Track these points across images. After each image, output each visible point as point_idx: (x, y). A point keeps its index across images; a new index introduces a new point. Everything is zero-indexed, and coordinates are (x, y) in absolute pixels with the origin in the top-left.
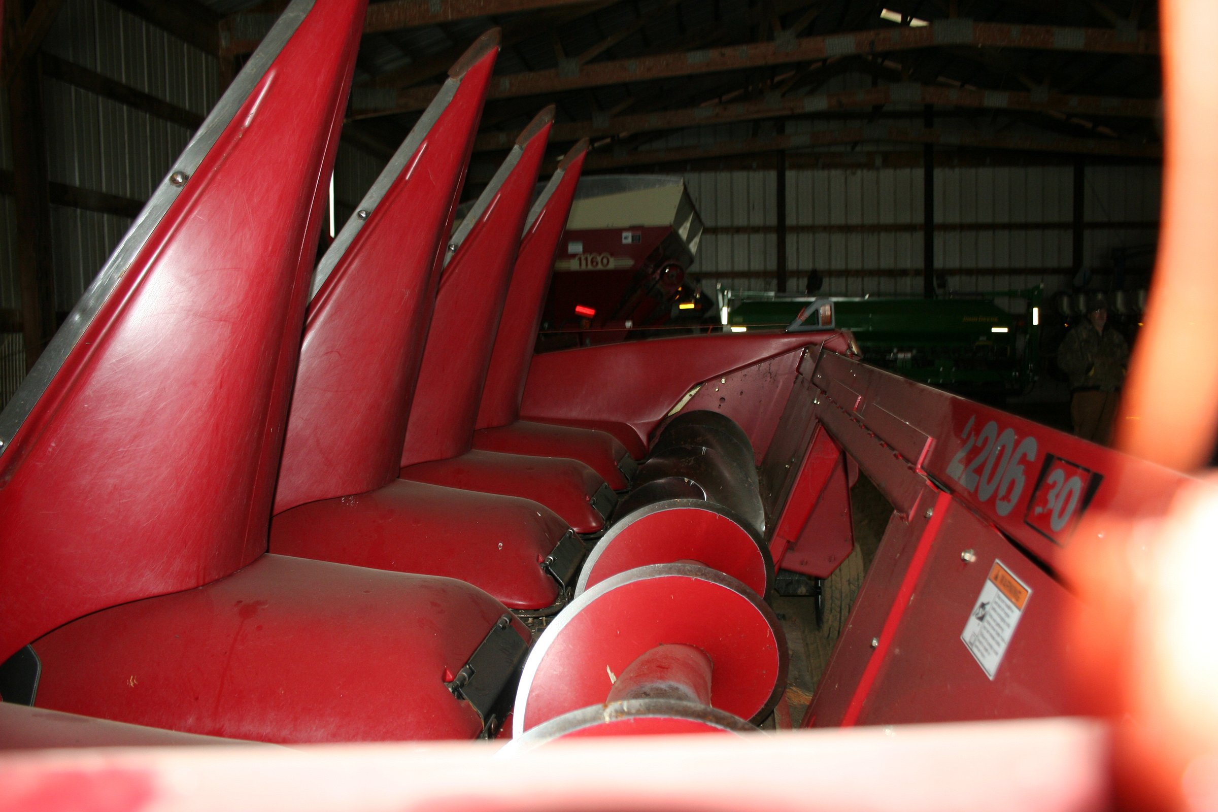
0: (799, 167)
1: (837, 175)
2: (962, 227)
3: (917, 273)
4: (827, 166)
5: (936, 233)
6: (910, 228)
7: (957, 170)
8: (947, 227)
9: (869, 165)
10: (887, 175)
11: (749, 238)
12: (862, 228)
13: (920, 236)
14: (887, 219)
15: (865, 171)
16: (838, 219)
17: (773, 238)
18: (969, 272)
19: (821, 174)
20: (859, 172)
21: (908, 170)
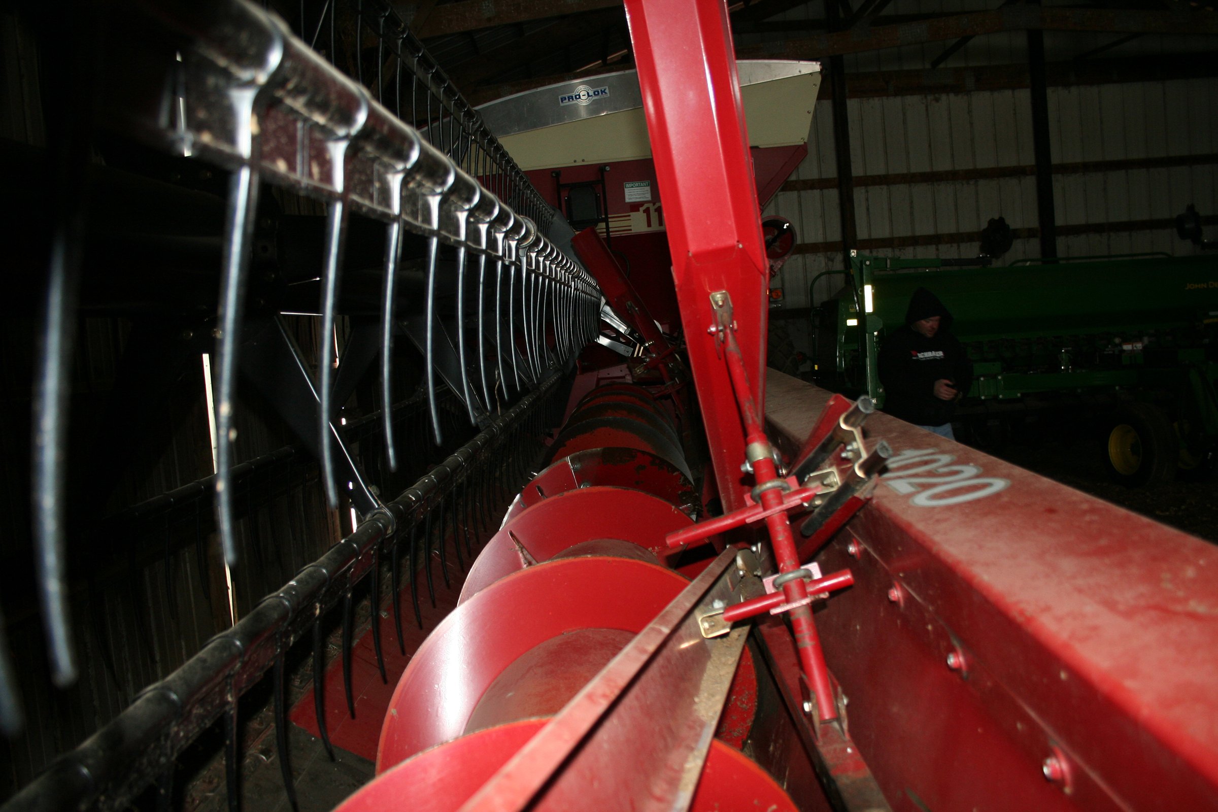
0: (862, 93)
1: (913, 100)
2: (1086, 168)
3: (1031, 233)
4: (900, 92)
5: (1054, 177)
6: (1017, 172)
7: (1074, 90)
8: (1066, 169)
9: (957, 89)
10: (982, 100)
11: (799, 196)
12: (952, 176)
13: (1030, 183)
14: (985, 162)
15: (952, 96)
16: (920, 166)
17: (833, 194)
18: (1098, 229)
19: (895, 103)
20: (944, 97)
21: (1008, 93)
